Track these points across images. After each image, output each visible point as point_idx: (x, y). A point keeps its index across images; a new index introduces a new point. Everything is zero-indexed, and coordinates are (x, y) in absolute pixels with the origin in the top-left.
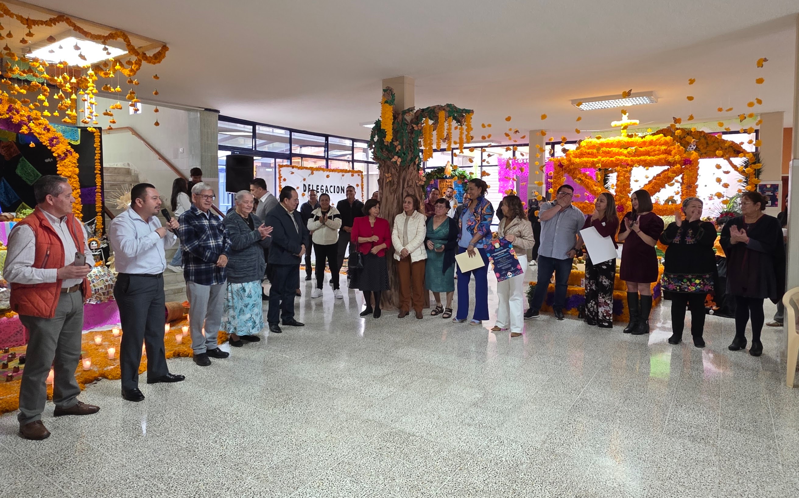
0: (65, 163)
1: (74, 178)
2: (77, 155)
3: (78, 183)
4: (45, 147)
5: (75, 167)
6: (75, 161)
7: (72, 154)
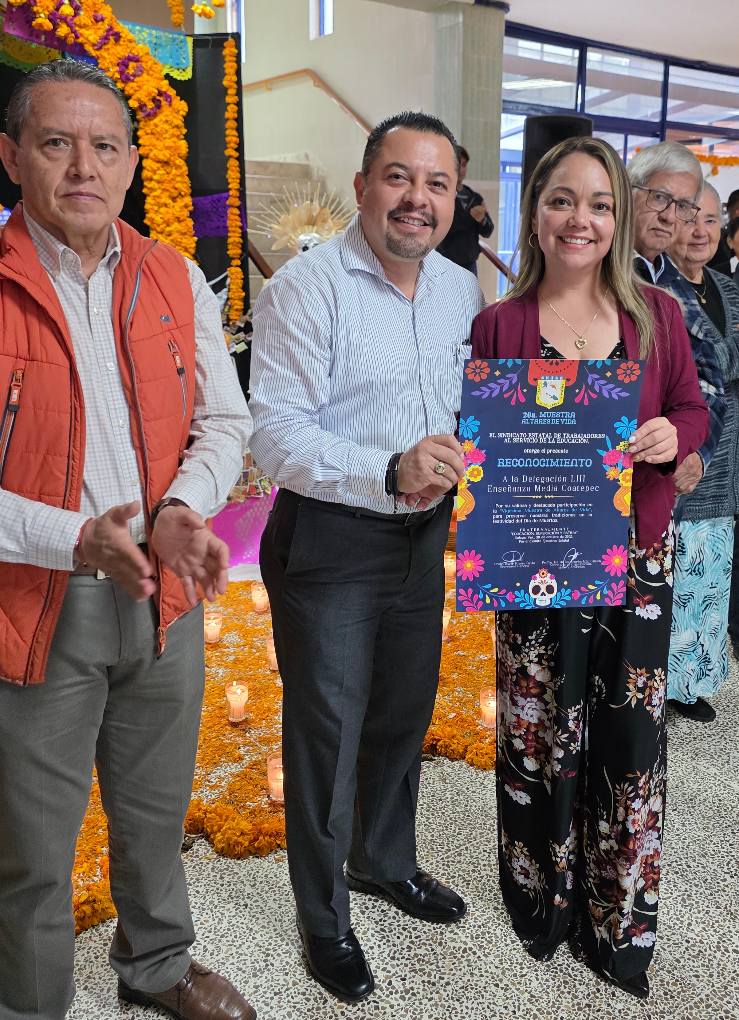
0: (156, 126)
1: (178, 167)
2: (182, 106)
3: (187, 179)
5: (178, 137)
6: (179, 121)
7: (170, 102)
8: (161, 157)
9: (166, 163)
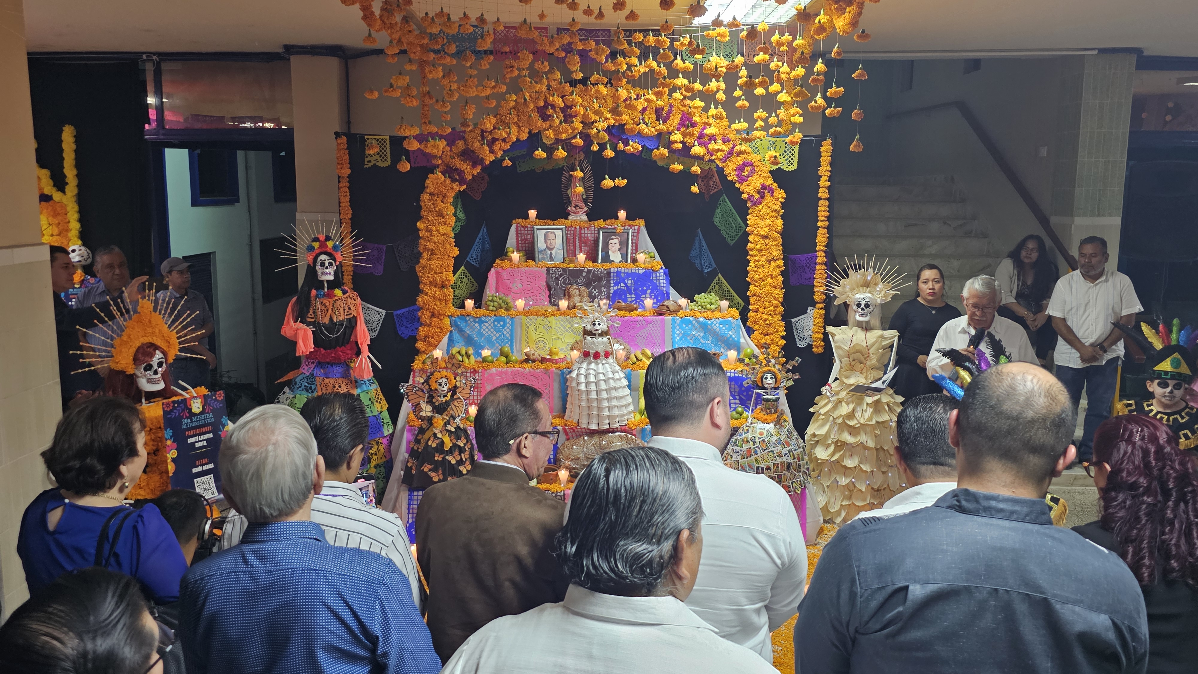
0: (760, 211)
1: (774, 240)
2: (781, 194)
3: (780, 247)
4: (732, 183)
5: (776, 217)
6: (777, 207)
7: (773, 192)
8: (762, 233)
9: (765, 237)
